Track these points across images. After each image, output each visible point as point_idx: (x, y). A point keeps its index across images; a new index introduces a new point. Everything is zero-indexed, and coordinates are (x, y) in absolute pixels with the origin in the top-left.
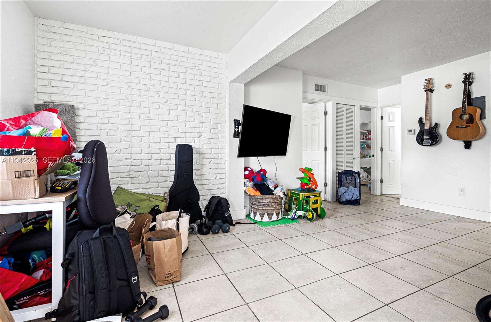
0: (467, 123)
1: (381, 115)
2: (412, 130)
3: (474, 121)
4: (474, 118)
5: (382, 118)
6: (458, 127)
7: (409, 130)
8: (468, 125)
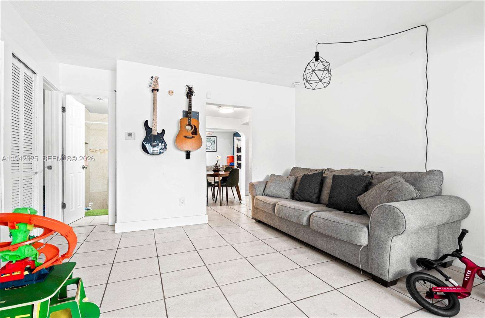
0: (192, 134)
1: (63, 104)
2: (132, 134)
3: (198, 134)
4: (198, 131)
5: (64, 109)
6: (186, 137)
7: (128, 134)
8: (194, 136)
